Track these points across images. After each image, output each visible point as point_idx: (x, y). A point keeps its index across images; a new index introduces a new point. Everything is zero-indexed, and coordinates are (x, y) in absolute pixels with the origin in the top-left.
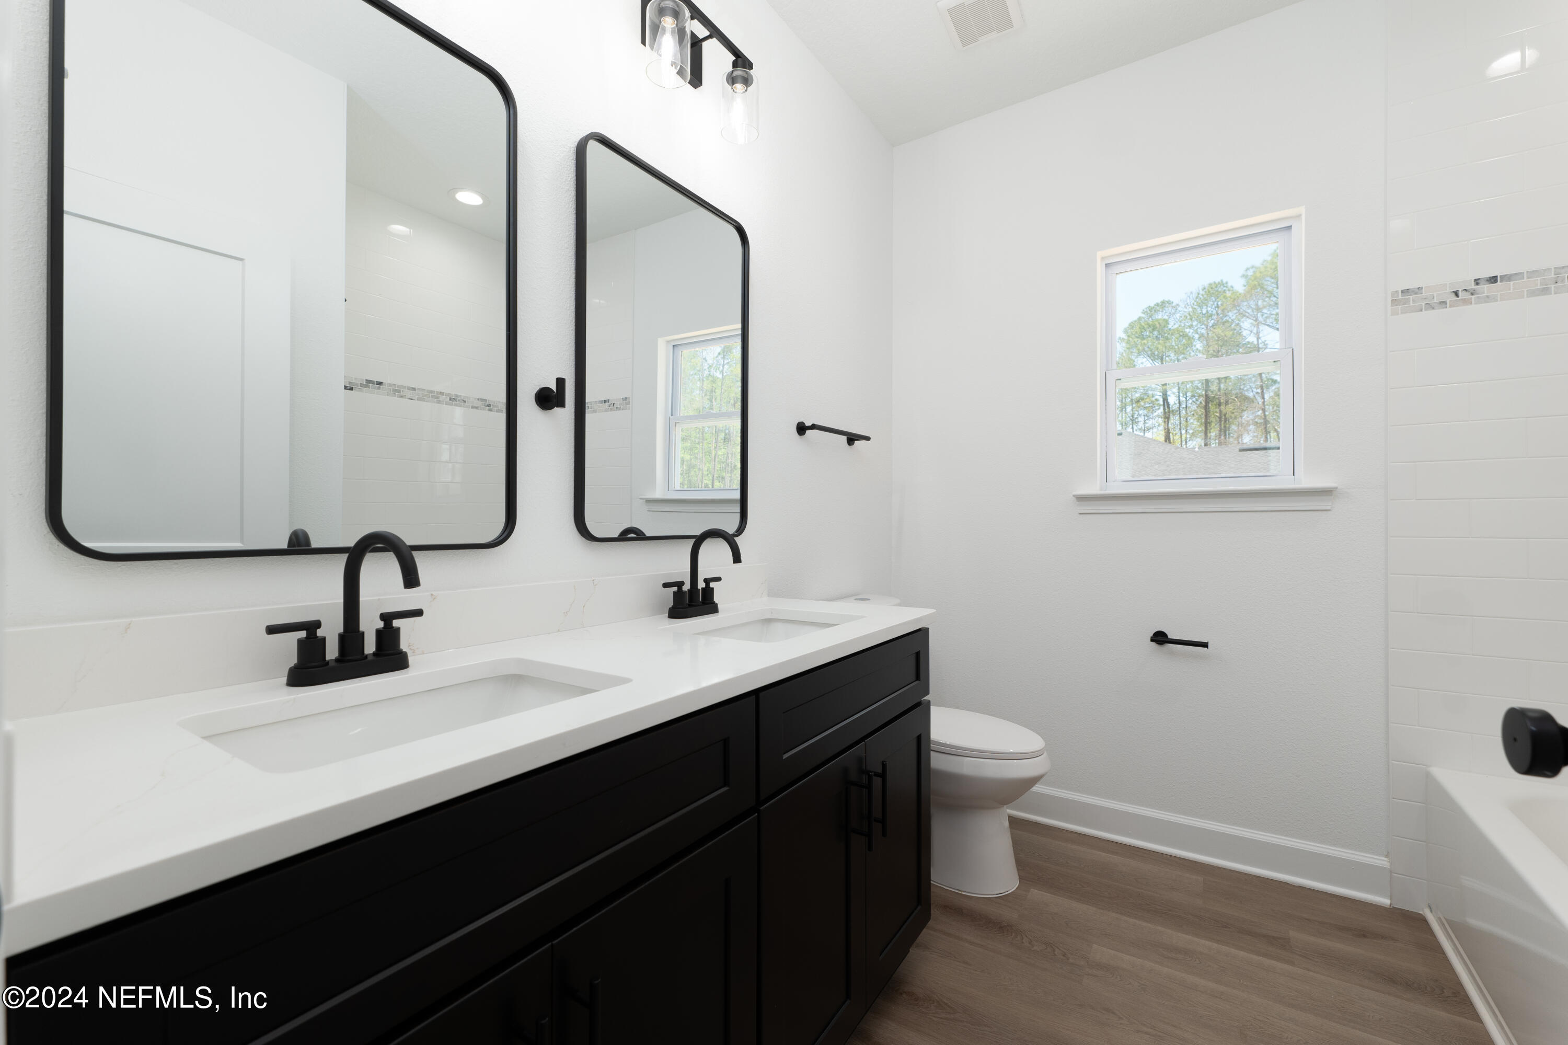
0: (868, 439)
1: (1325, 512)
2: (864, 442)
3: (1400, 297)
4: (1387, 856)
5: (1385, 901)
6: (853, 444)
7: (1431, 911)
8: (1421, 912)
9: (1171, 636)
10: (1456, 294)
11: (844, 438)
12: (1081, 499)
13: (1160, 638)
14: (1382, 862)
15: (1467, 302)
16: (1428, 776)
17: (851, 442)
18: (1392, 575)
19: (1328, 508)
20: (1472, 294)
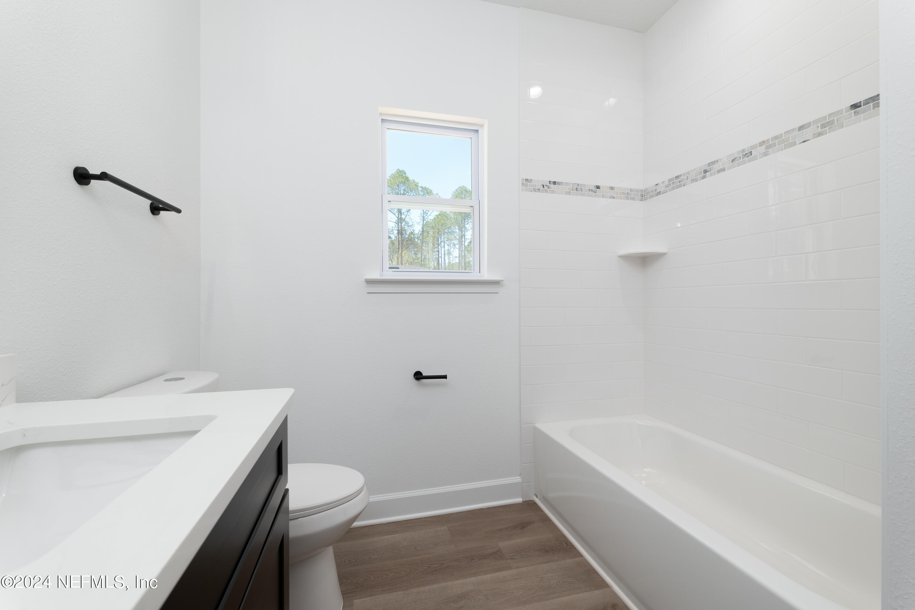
0: (179, 211)
1: (496, 294)
2: (173, 213)
3: (525, 183)
4: (520, 476)
5: (519, 500)
6: (158, 214)
7: (537, 497)
8: (532, 499)
9: (424, 374)
10: (543, 186)
11: (148, 202)
12: (369, 282)
13: (418, 376)
14: (517, 479)
15: (547, 191)
16: (535, 429)
17: (156, 212)
18: (522, 328)
19: (498, 292)
20: (548, 188)
